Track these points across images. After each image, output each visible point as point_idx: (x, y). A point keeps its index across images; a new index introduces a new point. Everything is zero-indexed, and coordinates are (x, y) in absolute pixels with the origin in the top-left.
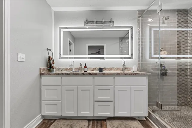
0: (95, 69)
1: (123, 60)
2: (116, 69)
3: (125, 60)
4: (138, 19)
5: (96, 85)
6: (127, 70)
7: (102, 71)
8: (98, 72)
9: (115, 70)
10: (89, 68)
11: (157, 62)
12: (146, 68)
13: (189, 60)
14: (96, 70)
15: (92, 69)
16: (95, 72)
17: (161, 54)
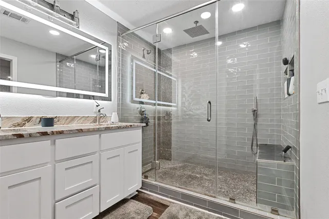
0: (29, 120)
1: (97, 101)
2: (83, 119)
3: (100, 102)
4: (118, 38)
5: (57, 162)
6: (102, 121)
7: (52, 125)
8: (40, 128)
9: (81, 121)
10: (7, 118)
11: (138, 108)
12: (127, 117)
13: (162, 107)
14: (30, 123)
15: (19, 121)
16: (29, 129)
17: (143, 98)
